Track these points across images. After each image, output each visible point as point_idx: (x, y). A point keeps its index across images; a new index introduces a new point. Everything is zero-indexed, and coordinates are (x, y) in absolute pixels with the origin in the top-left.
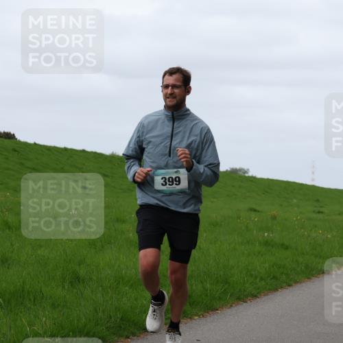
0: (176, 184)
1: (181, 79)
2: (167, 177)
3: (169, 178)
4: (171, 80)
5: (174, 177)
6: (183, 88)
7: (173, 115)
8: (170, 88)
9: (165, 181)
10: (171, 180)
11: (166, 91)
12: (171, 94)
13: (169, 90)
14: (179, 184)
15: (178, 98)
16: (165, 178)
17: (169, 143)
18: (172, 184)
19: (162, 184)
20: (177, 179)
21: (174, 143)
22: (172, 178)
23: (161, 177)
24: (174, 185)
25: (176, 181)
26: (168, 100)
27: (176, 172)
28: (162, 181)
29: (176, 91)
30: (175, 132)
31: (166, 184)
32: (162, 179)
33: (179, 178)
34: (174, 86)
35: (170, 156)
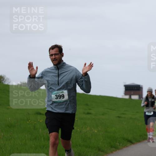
0: (62, 98)
1: (58, 50)
2: (58, 95)
3: (59, 95)
4: (53, 52)
5: (61, 95)
6: (60, 54)
7: (57, 67)
8: (54, 55)
9: (57, 97)
10: (60, 96)
11: (52, 57)
12: (55, 58)
13: (53, 57)
14: (64, 98)
15: (58, 60)
16: (57, 96)
17: (57, 79)
18: (61, 98)
19: (56, 98)
20: (63, 96)
21: (60, 78)
22: (60, 95)
23: (55, 95)
24: (61, 99)
25: (62, 97)
26: (54, 62)
27: (62, 92)
28: (56, 97)
29: (57, 56)
30: (59, 74)
31: (57, 98)
32: (56, 96)
33: (63, 95)
34: (55, 54)
35: (58, 85)
